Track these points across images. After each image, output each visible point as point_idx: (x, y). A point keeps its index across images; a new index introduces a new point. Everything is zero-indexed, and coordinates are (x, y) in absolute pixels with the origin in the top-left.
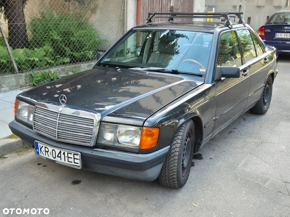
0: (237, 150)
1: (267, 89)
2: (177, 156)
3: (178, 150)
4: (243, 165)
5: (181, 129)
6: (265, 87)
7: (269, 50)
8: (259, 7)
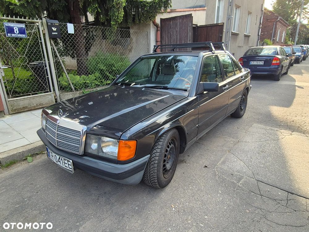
0: (218, 148)
1: (244, 99)
2: (156, 164)
3: (157, 158)
4: (222, 163)
5: (161, 139)
6: (242, 98)
7: (245, 71)
8: (239, 47)
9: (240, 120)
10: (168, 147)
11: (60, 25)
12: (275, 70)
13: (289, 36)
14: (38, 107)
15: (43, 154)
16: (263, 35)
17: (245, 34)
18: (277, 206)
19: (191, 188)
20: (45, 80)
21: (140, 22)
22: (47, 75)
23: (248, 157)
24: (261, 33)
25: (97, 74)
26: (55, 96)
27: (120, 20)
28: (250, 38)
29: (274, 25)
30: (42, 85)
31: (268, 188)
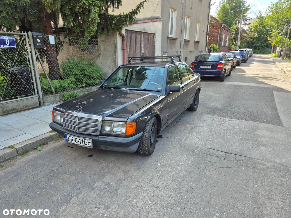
0: (181, 132)
1: (197, 97)
2: (147, 137)
3: (147, 134)
4: (184, 140)
5: (149, 122)
6: (195, 96)
7: (196, 75)
8: (191, 52)
9: (195, 113)
10: (152, 128)
11: (43, 37)
12: (220, 73)
13: (233, 40)
14: (25, 109)
15: (48, 144)
16: (210, 40)
17: (195, 40)
18: (219, 160)
19: (167, 154)
20: (31, 85)
21: (108, 33)
22: (32, 81)
23: (201, 136)
24: (209, 38)
25: (72, 78)
26: (39, 99)
27: (93, 32)
28: (200, 44)
29: (219, 31)
30: (28, 89)
31: (214, 151)
